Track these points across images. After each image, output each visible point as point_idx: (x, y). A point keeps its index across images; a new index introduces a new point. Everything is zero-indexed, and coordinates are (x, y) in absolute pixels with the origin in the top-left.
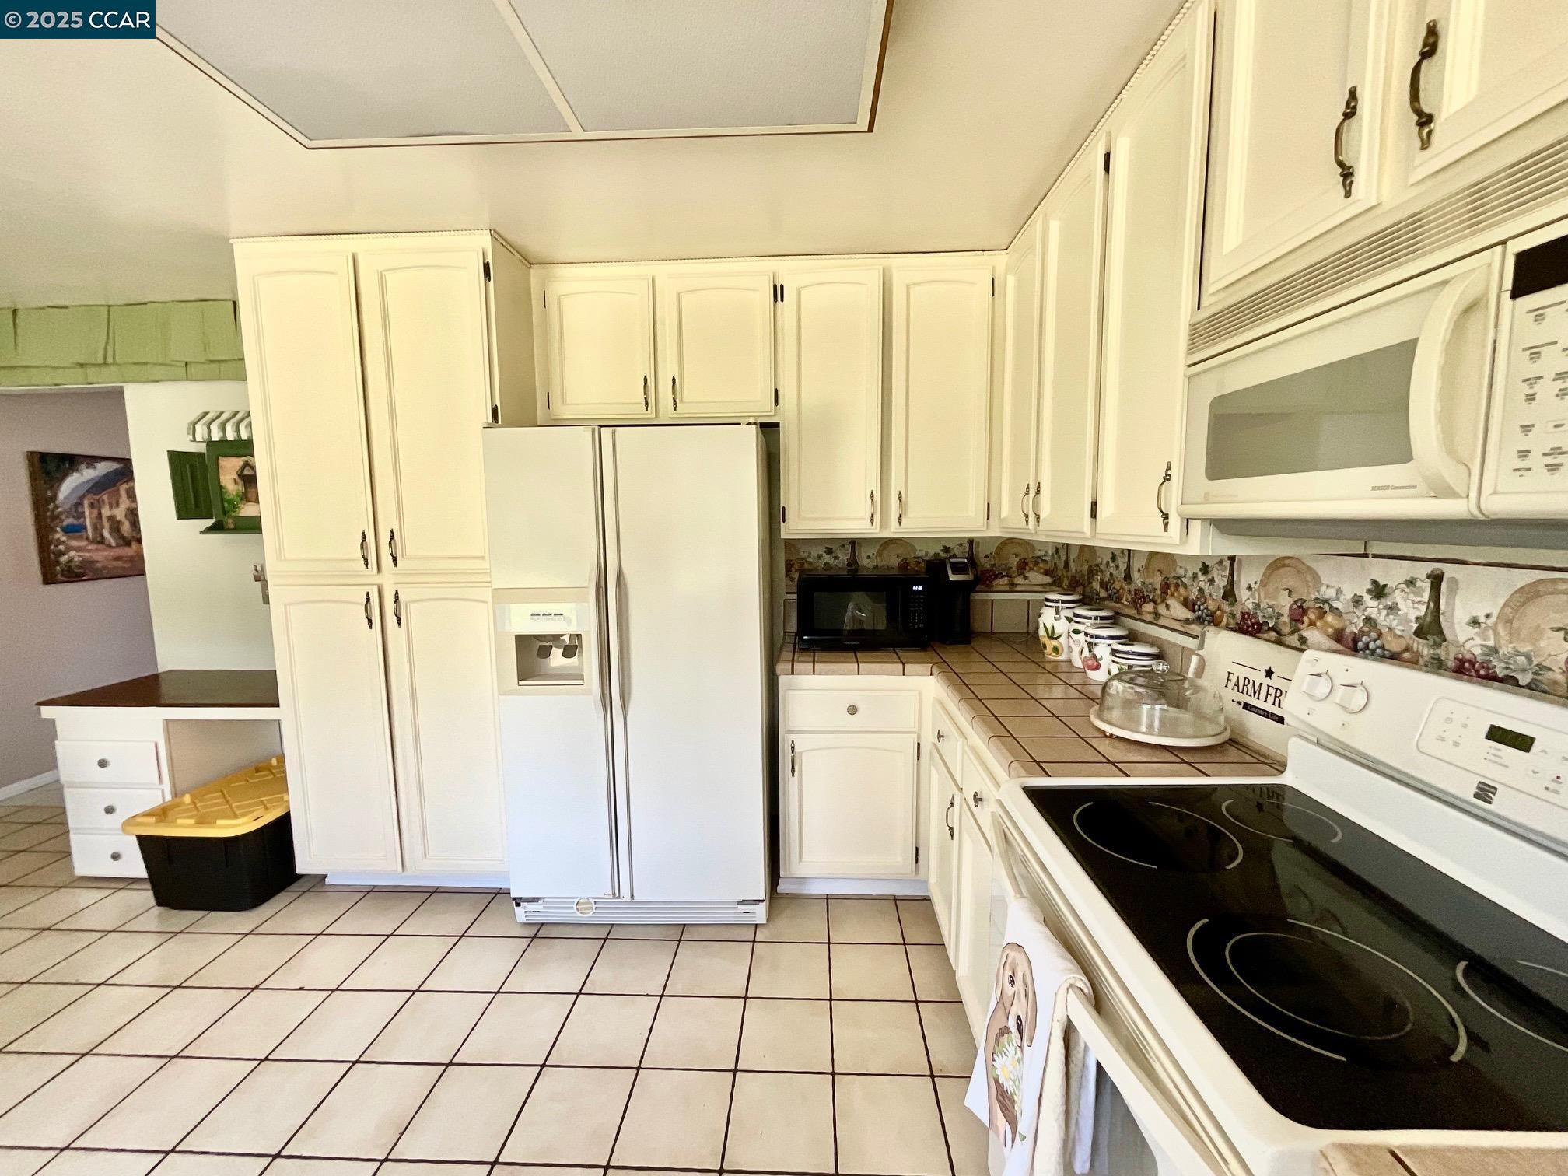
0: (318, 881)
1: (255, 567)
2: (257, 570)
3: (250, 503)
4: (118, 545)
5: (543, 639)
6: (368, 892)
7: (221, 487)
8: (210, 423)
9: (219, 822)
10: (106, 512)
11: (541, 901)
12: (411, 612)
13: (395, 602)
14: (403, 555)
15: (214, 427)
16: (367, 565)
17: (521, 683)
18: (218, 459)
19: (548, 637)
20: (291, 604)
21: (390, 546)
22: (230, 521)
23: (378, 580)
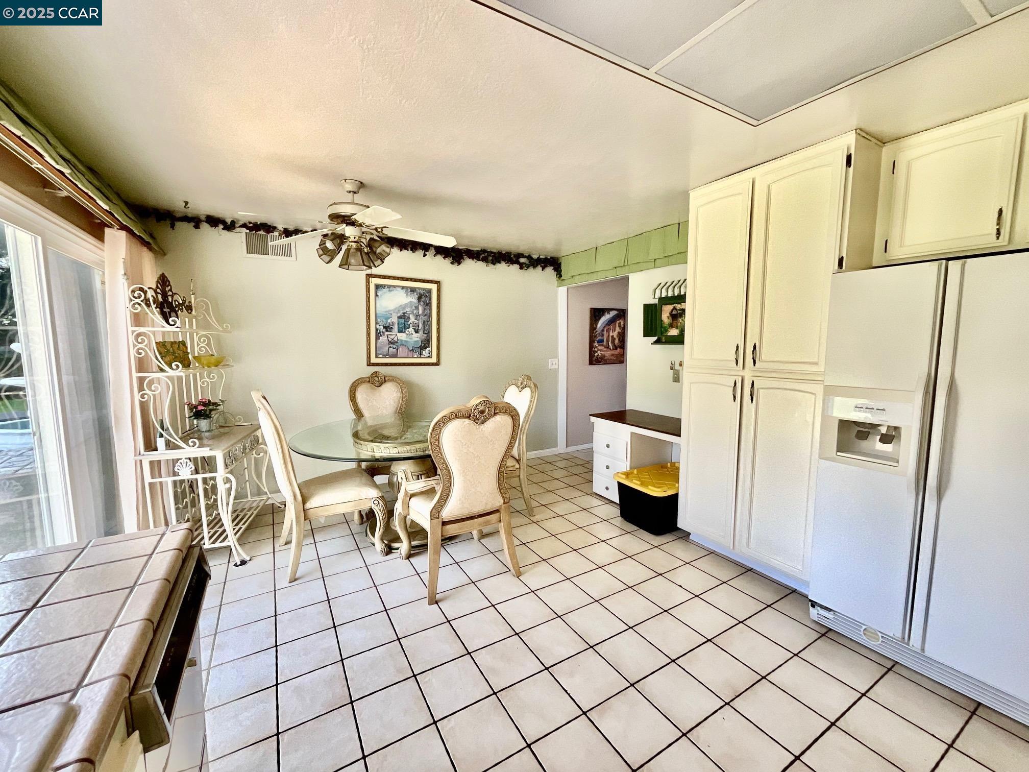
0: (685, 535)
1: (672, 362)
2: (672, 364)
3: (674, 329)
4: (613, 349)
5: (861, 426)
6: (712, 553)
7: (662, 321)
8: (662, 289)
9: (650, 487)
10: (611, 334)
11: (832, 613)
12: (761, 395)
13: (751, 388)
14: (760, 359)
15: (664, 291)
16: (737, 364)
17: (838, 454)
18: (662, 306)
19: (867, 425)
20: (693, 383)
21: (753, 353)
22: (664, 338)
23: (741, 373)
